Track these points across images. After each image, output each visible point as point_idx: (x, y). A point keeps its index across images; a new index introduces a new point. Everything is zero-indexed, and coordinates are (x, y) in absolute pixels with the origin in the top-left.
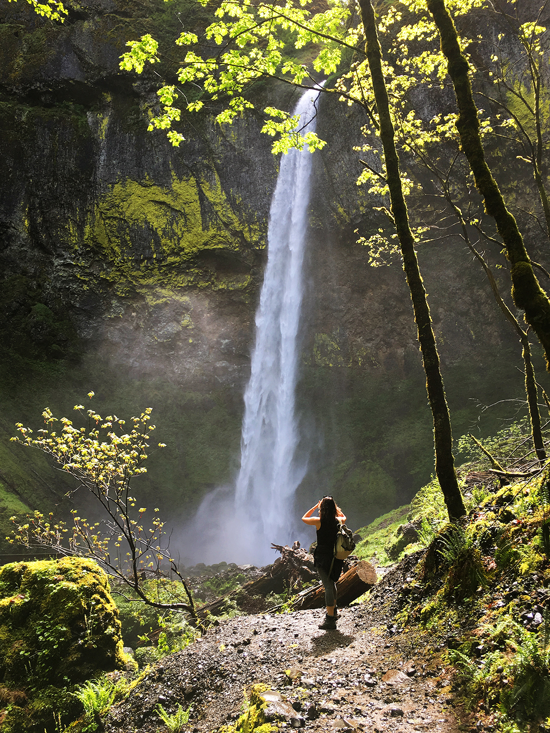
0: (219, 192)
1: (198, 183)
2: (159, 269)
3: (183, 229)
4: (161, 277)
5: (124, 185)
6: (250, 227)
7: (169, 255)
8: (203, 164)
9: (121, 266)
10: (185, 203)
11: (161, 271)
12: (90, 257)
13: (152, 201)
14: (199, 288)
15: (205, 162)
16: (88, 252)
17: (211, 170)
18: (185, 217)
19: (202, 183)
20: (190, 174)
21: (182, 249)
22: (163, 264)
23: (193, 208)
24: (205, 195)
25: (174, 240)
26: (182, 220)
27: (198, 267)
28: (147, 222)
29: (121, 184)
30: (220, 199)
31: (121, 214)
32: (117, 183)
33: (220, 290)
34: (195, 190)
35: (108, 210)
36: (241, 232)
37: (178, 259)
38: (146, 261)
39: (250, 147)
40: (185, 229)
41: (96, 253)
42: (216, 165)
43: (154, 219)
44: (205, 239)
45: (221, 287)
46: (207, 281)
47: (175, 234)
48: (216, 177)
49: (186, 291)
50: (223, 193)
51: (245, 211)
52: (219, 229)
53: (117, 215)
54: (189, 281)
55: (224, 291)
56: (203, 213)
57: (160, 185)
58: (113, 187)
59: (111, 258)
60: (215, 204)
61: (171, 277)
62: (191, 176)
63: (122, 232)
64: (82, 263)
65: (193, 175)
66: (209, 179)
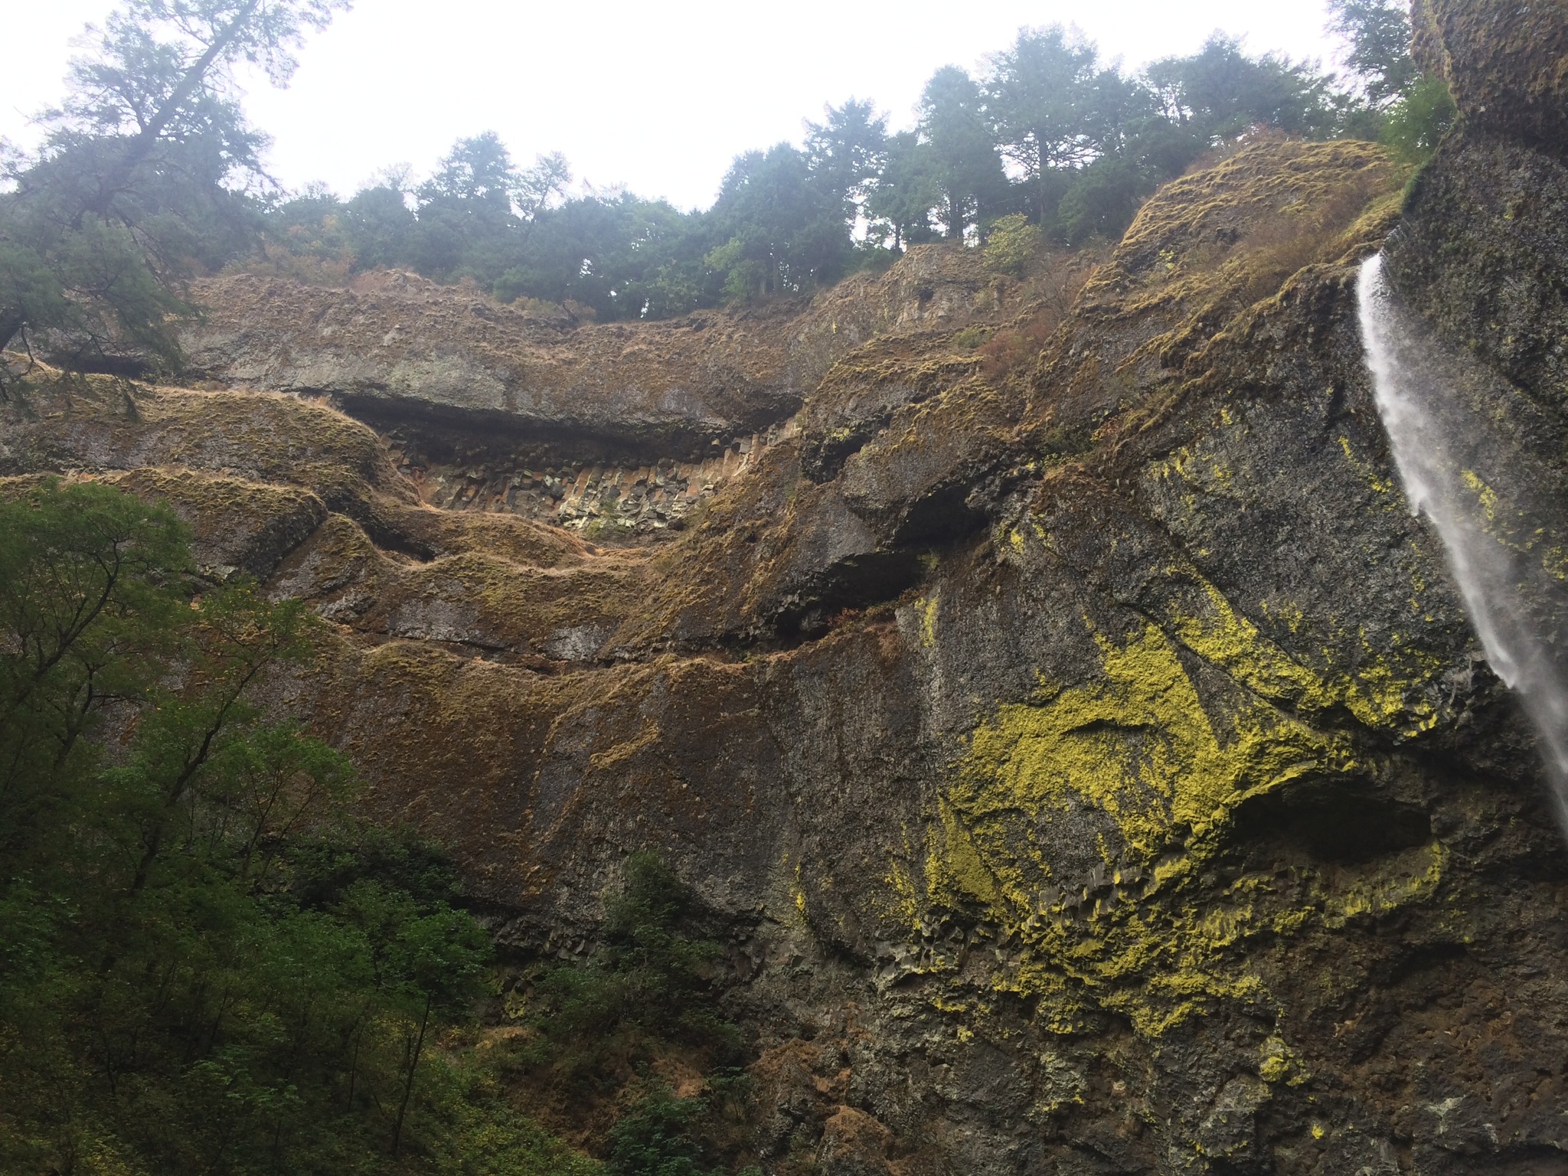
0: (1231, 626)
1: (1170, 633)
2: (1143, 915)
3: (1169, 770)
4: (1155, 938)
5: (995, 724)
6: (1360, 681)
7: (1154, 862)
8: (1164, 578)
9: (1039, 941)
10: (1152, 699)
11: (1151, 919)
12: (955, 940)
13: (1071, 732)
14: (1282, 935)
15: (1168, 571)
16: (947, 928)
17: (1191, 583)
18: (1165, 736)
19: (1179, 626)
20: (1142, 619)
21: (1184, 829)
22: (1148, 891)
23: (1175, 701)
24: (1195, 653)
25: (1154, 810)
26: (1158, 748)
27: (1255, 868)
28: (1071, 792)
29: (987, 723)
30: (1241, 641)
31: (1004, 796)
32: (977, 726)
33: (1351, 921)
34: (1168, 653)
35: (971, 799)
37: (1183, 864)
38: (1098, 903)
39: (1274, 475)
40: (1175, 769)
41: (968, 926)
42: (1198, 563)
43: (1086, 776)
44: (1237, 768)
45: (1350, 911)
46: (1299, 905)
47: (1151, 792)
48: (1212, 593)
49: (1241, 958)
50: (1244, 622)
51: (1323, 642)
52: (1267, 723)
53: (996, 804)
54: (1242, 924)
55: (1367, 922)
56: (1208, 703)
57: (1077, 683)
59: (1011, 926)
60: (1231, 662)
61: (1182, 927)
62: (1145, 625)
63: (1020, 845)
64: (939, 962)
65: (1152, 618)
66: (1193, 609)
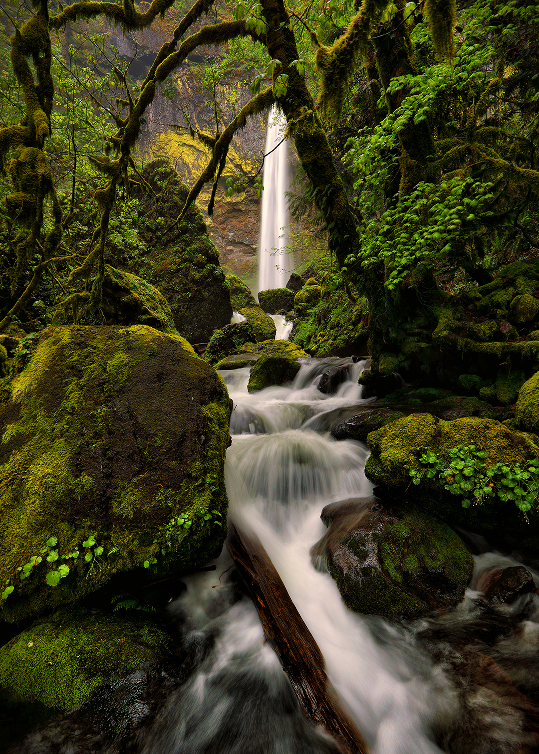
3: (205, 163)
5: (166, 134)
6: (245, 162)
13: (184, 144)
18: (206, 155)
25: (200, 170)
26: (204, 157)
28: (182, 159)
32: (162, 133)
36: (240, 165)
43: (186, 156)
45: (228, 200)
47: (200, 167)
51: (242, 151)
55: (230, 203)
57: (189, 133)
58: (160, 135)
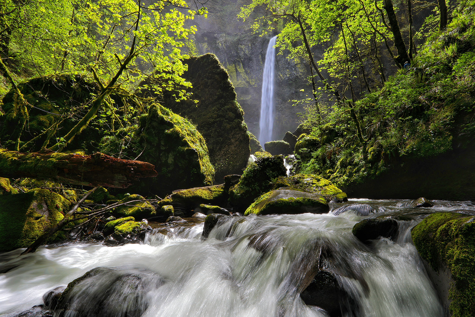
0: (242, 69)
1: (235, 66)
6: (252, 80)
10: (231, 72)
15: (238, 59)
17: (240, 62)
18: (231, 77)
19: (237, 66)
23: (234, 74)
24: (237, 70)
34: (234, 68)
36: (249, 82)
39: (252, 55)
42: (241, 60)
44: (238, 84)
45: (241, 99)
48: (241, 64)
50: (244, 70)
51: (250, 75)
52: (242, 81)
56: (237, 76)
60: (241, 73)
62: (233, 64)
66: (239, 65)
